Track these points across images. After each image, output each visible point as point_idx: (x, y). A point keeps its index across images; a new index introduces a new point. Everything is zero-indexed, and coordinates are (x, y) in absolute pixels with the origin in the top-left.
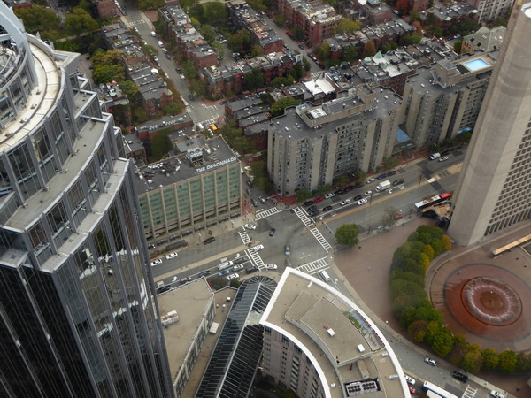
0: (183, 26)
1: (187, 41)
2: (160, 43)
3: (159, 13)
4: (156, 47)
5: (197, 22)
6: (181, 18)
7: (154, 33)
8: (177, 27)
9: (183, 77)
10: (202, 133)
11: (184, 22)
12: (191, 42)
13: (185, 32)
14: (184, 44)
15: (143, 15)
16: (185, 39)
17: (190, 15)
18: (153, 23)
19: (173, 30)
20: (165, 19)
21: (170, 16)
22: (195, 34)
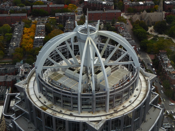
0: (166, 63)
1: (168, 71)
2: (154, 69)
3: (156, 56)
4: (151, 71)
5: (173, 63)
6: (166, 60)
7: (151, 64)
8: (164, 64)
9: (162, 87)
10: (168, 115)
11: (167, 62)
12: (169, 71)
13: (167, 67)
14: (166, 72)
15: (148, 56)
16: (167, 70)
17: (171, 60)
18: (152, 60)
19: (162, 64)
20: (158, 59)
21: (161, 58)
22: (171, 68)
